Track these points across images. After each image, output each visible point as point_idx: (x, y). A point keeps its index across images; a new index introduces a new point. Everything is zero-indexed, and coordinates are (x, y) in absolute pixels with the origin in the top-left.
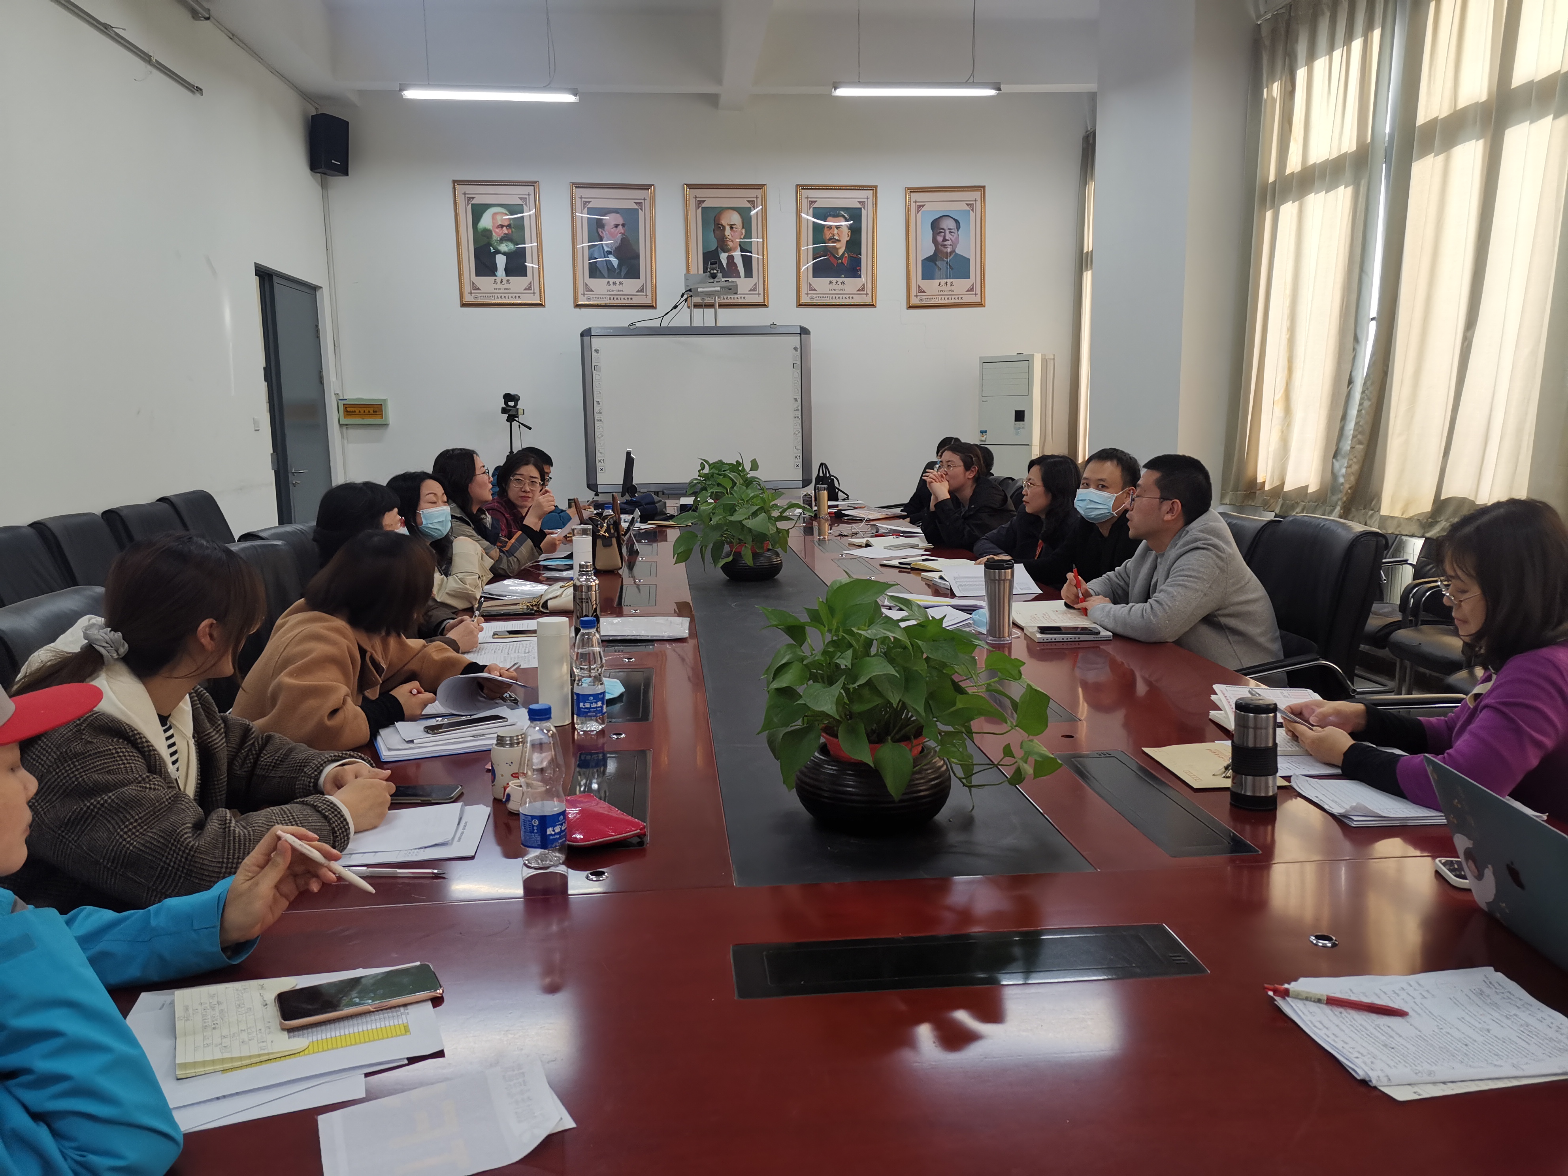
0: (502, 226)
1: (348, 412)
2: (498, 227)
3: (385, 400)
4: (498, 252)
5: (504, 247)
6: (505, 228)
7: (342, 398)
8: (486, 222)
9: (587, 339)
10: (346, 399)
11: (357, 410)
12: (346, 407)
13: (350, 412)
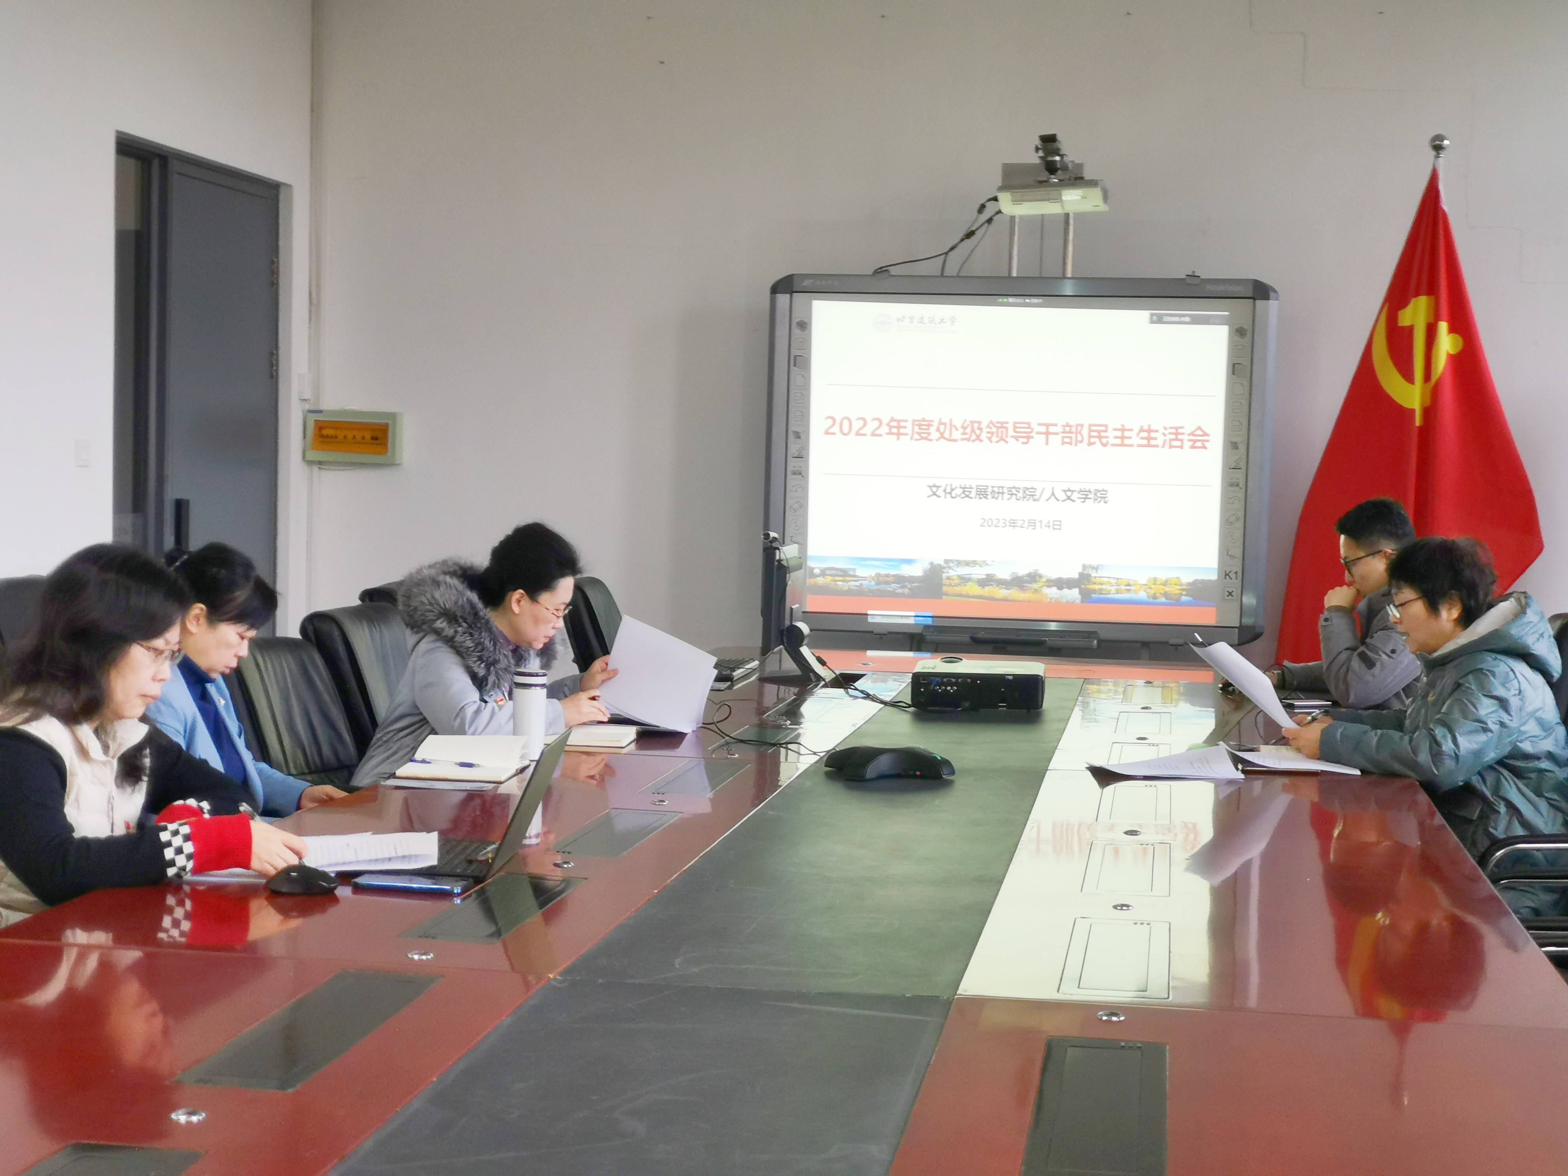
1: (322, 436)
3: (393, 416)
7: (312, 408)
9: (783, 299)
10: (321, 412)
11: (341, 434)
12: (320, 427)
13: (327, 436)
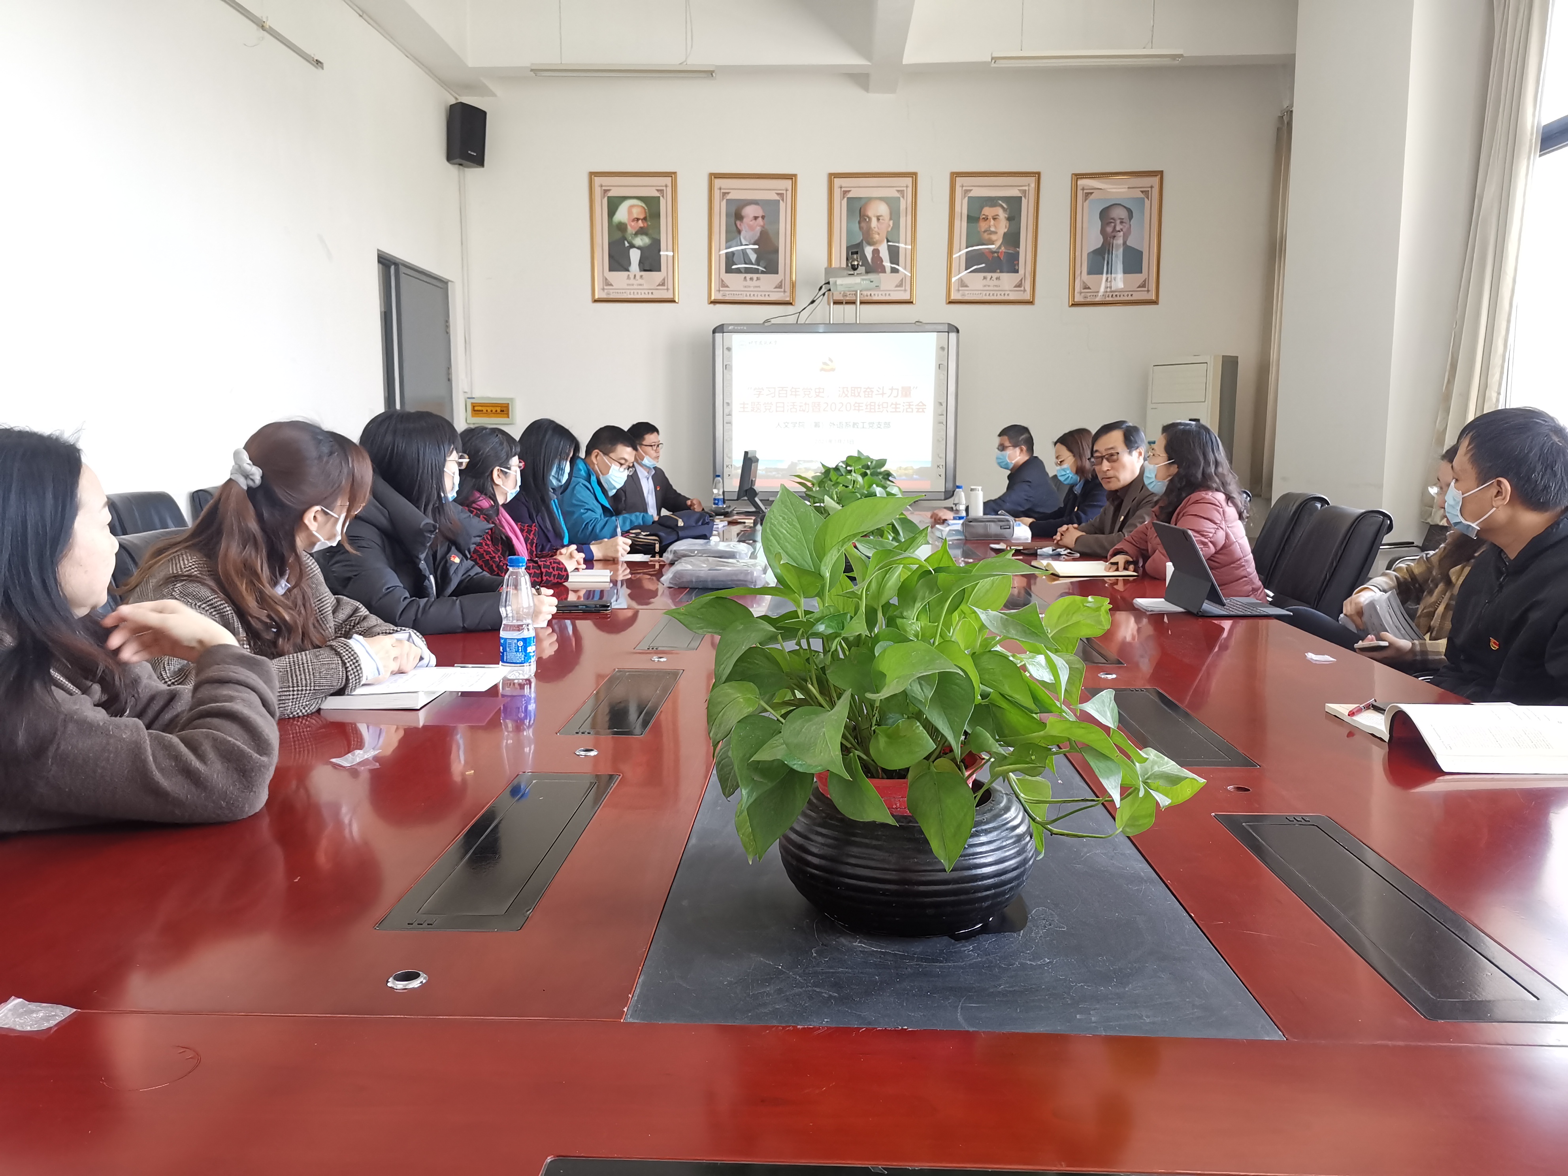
0: (638, 219)
1: (474, 411)
2: (633, 220)
3: (512, 399)
4: (632, 246)
5: (640, 241)
6: (640, 221)
7: (470, 396)
8: (622, 215)
9: (718, 336)
10: (474, 398)
11: (484, 409)
12: (474, 406)
13: (478, 411)
